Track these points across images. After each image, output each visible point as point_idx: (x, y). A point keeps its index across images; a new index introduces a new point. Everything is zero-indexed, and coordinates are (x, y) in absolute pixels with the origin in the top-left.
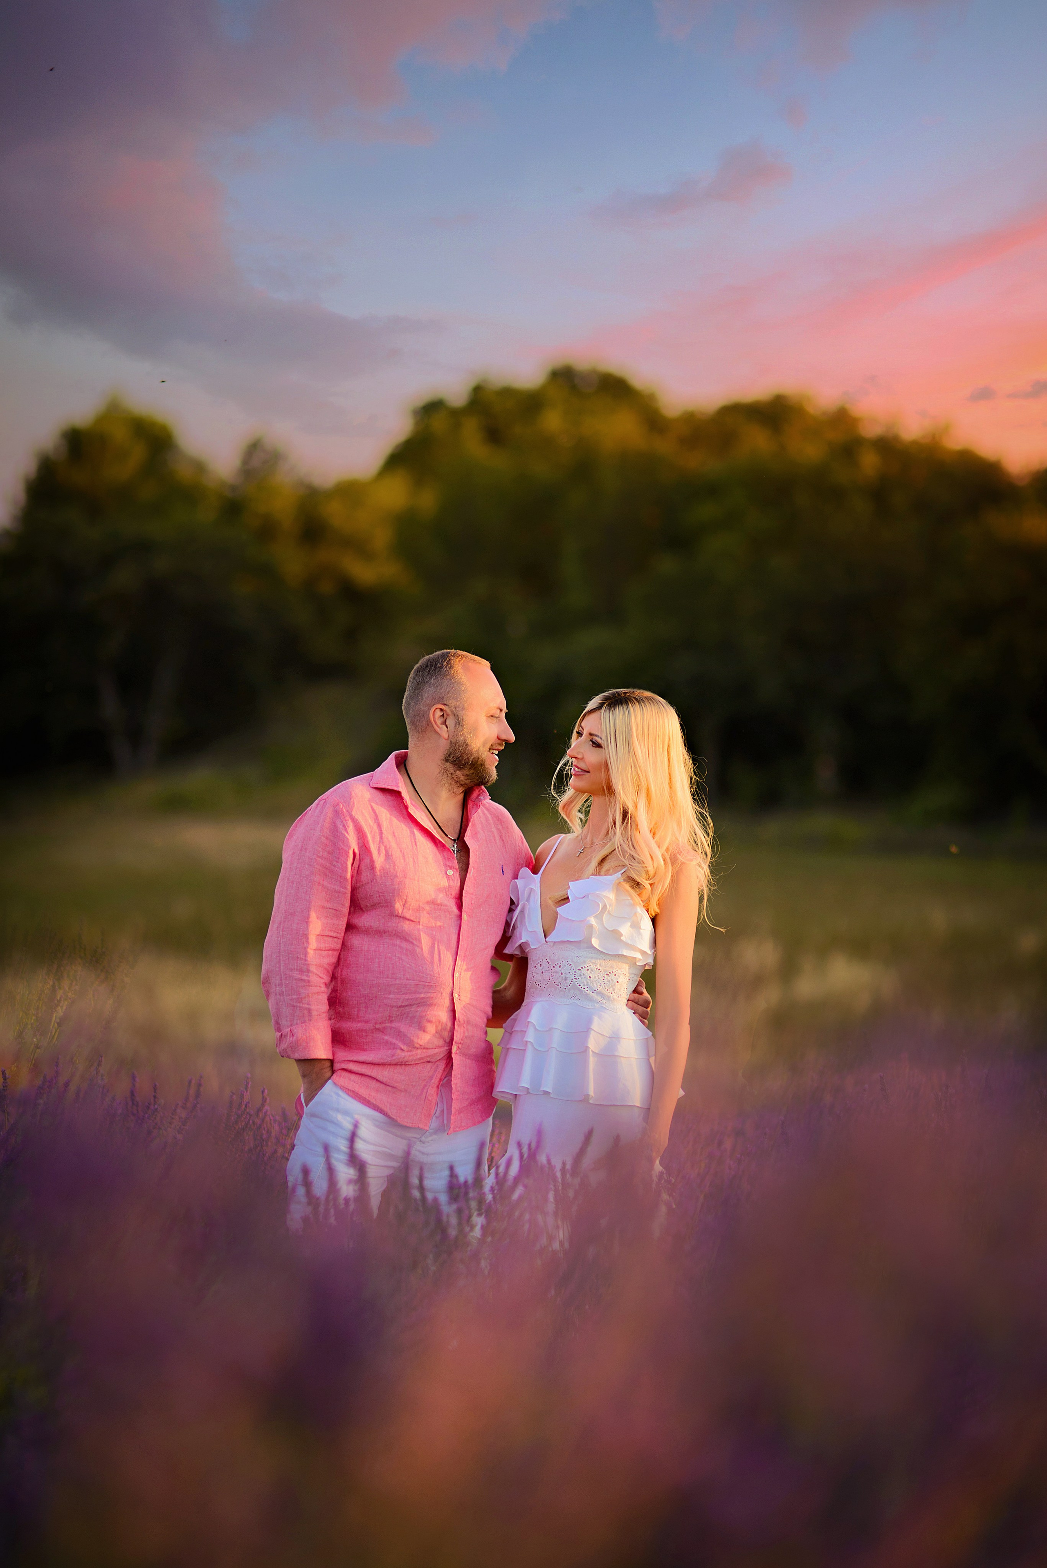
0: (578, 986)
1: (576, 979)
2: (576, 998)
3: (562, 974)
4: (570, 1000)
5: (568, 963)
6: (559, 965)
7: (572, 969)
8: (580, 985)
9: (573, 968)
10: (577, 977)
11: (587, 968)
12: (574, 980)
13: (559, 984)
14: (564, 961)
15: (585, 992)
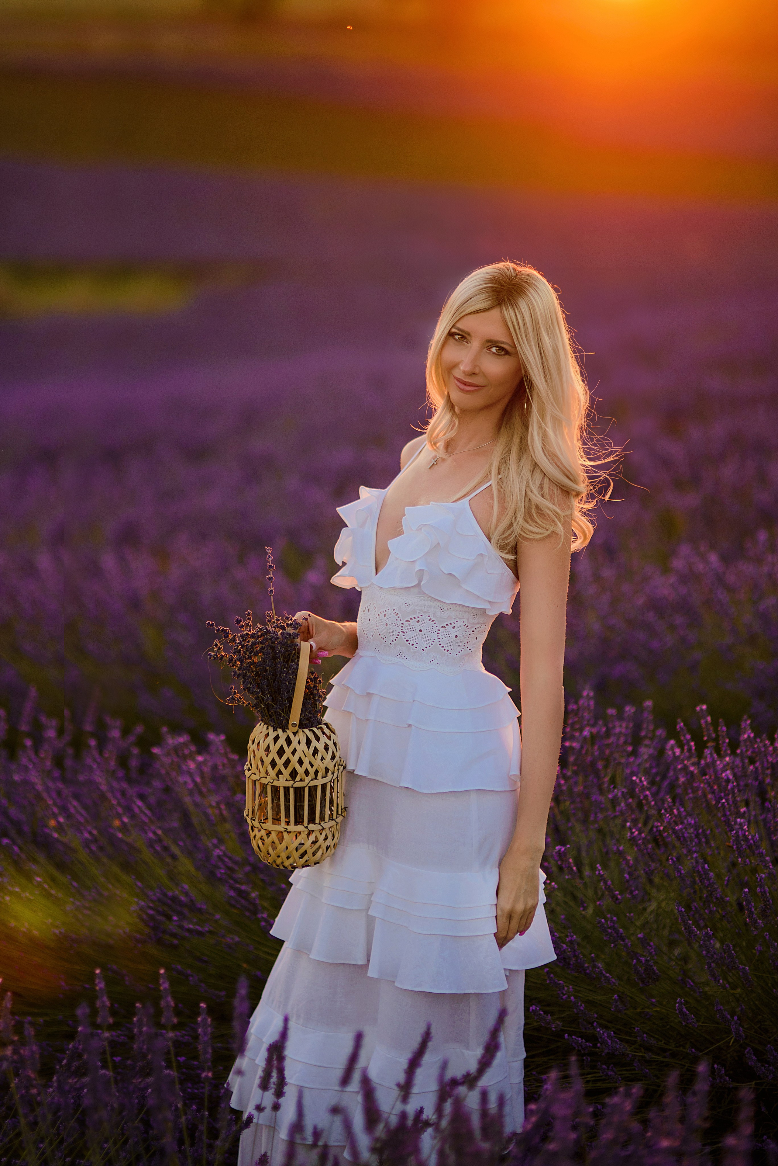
0: (406, 642)
1: (403, 632)
2: (403, 656)
3: (386, 625)
4: (396, 658)
5: (394, 612)
6: (384, 613)
7: (399, 620)
8: (407, 641)
9: (400, 618)
10: (404, 631)
11: (417, 619)
12: (401, 634)
13: (384, 638)
14: (390, 609)
15: (413, 649)
